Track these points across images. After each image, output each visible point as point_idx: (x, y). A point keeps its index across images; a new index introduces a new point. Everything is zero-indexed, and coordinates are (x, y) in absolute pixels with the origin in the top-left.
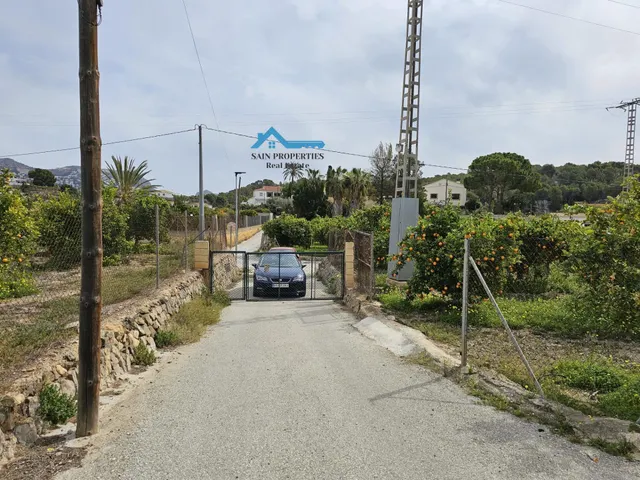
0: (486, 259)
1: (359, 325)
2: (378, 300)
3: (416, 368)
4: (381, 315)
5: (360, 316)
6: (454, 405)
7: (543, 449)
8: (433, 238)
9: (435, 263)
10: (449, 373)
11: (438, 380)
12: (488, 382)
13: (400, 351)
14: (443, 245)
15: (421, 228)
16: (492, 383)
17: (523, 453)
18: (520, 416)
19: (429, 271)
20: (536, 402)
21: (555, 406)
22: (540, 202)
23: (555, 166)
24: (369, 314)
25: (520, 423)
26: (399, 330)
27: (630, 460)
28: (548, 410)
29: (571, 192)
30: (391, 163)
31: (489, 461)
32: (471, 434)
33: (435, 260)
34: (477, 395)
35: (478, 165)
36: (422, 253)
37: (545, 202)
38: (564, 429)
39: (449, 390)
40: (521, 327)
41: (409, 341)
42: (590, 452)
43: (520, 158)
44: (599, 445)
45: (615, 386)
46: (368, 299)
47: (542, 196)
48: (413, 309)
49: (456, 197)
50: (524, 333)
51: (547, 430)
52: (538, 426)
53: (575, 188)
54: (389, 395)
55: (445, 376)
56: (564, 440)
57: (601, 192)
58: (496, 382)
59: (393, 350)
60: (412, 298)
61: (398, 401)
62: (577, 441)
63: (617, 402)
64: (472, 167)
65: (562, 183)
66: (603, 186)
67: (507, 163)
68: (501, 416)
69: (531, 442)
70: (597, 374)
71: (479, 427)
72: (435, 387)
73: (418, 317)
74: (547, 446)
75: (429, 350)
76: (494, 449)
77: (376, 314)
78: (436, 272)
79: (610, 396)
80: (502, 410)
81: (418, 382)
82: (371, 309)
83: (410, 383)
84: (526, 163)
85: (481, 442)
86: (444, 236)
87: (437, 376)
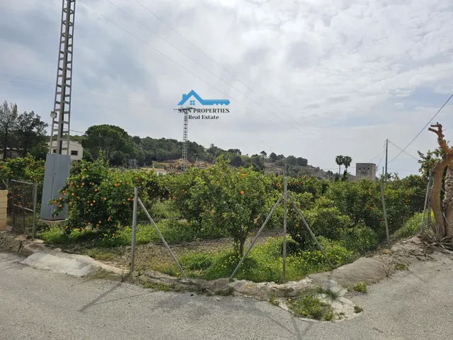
0: (129, 199)
1: (28, 260)
2: (39, 238)
3: (98, 281)
4: (47, 250)
5: (26, 254)
6: (140, 297)
7: (199, 304)
8: (90, 186)
9: (92, 205)
10: (124, 279)
11: (119, 285)
12: (151, 277)
13: (79, 273)
14: (98, 191)
15: (81, 179)
16: (154, 278)
17: (191, 309)
18: (178, 291)
19: (87, 210)
20: (184, 281)
21: (194, 281)
22: (132, 160)
23: (141, 137)
24: (34, 251)
25: (180, 295)
26: (71, 258)
27: (234, 296)
28: (191, 283)
29: (149, 155)
30: (16, 120)
31: (178, 319)
32: (160, 309)
33: (92, 203)
34: (150, 287)
35: (93, 131)
36: (81, 197)
37: (135, 160)
38: (202, 291)
39: (129, 289)
40: (148, 242)
41: (84, 264)
42: (218, 298)
43: (122, 130)
44: (219, 293)
45: (210, 264)
46: (28, 238)
47: (133, 156)
48: (71, 241)
49: (74, 153)
50: (151, 245)
51: (195, 294)
52: (189, 294)
53: (152, 153)
54: (92, 303)
55: (122, 281)
56: (204, 296)
57: (165, 157)
58: (157, 276)
59: (72, 274)
60: (69, 233)
61: (102, 305)
62: (210, 295)
63: (213, 272)
64: (88, 132)
65: (144, 148)
66: (167, 153)
67: (113, 133)
68: (168, 295)
69: (191, 302)
70: (200, 260)
71: (161, 304)
72: (120, 290)
73: (77, 246)
74: (198, 302)
75: (103, 267)
76: (176, 312)
77: (41, 249)
78: (92, 211)
79: (208, 270)
80: (168, 291)
81: (106, 290)
82: (35, 246)
83: (101, 292)
84: (125, 133)
85: (168, 312)
86: (99, 184)
87: (117, 282)
